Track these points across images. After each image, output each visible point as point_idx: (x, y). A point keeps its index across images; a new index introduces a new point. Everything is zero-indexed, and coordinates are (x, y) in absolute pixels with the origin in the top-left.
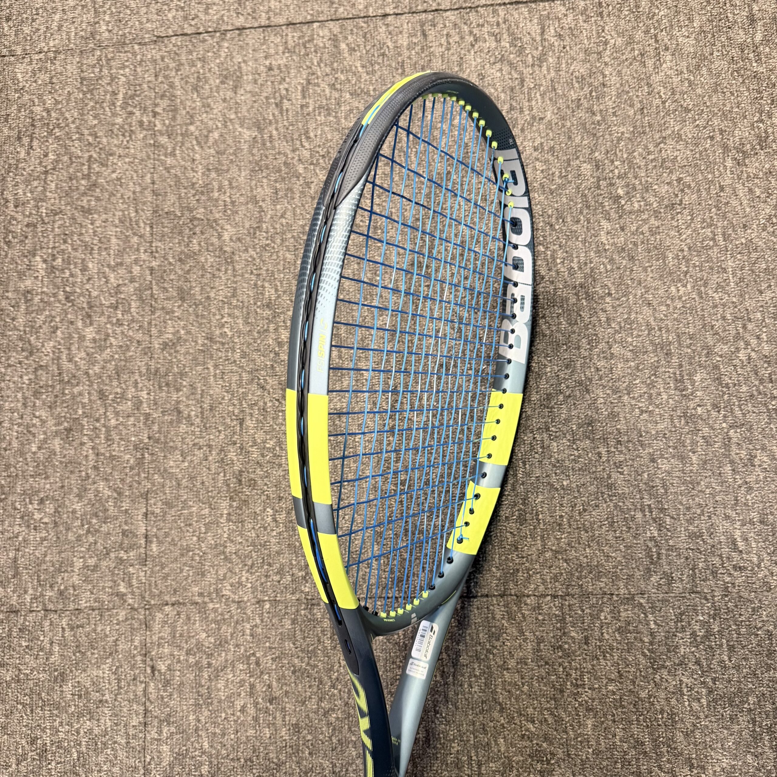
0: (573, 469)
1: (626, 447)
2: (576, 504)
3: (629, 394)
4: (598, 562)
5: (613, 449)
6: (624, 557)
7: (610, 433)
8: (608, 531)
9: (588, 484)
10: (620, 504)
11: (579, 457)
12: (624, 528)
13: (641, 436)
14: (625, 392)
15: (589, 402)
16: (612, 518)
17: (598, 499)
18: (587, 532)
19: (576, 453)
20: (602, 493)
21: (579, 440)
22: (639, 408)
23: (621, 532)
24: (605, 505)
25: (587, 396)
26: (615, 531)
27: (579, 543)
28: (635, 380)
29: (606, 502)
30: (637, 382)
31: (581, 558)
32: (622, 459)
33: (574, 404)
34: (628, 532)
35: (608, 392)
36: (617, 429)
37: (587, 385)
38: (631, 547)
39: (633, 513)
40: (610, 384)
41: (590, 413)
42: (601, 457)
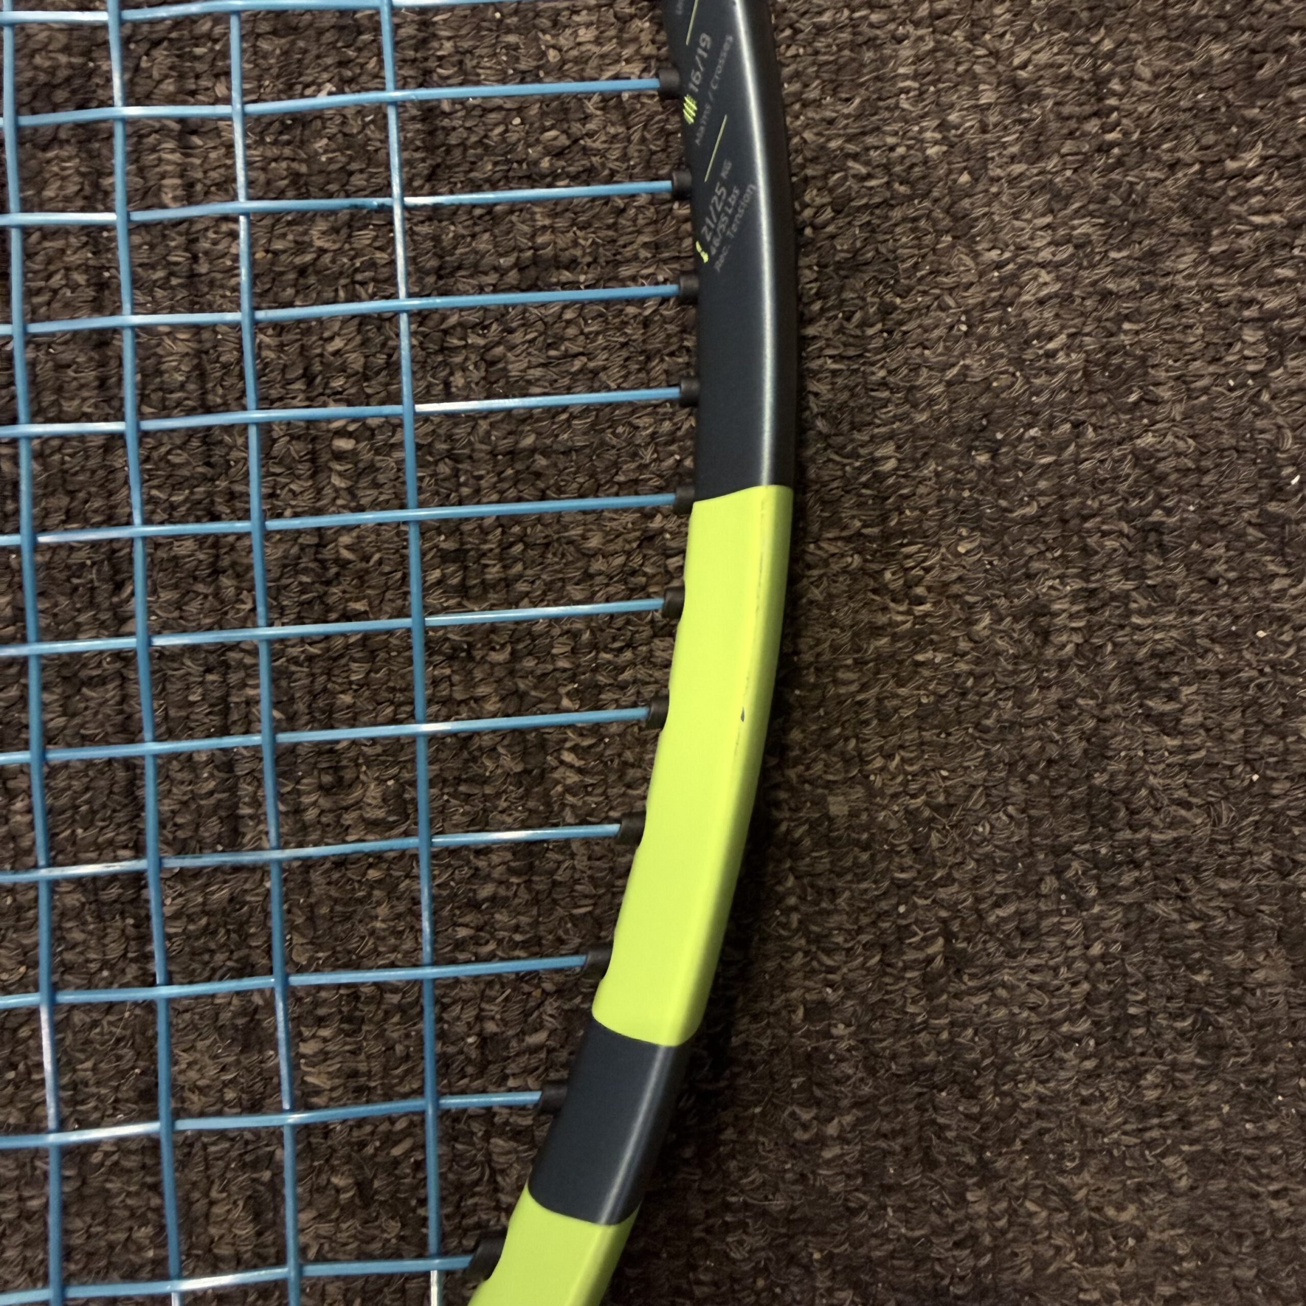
0: (883, 717)
1: (1189, 562)
2: (903, 932)
3: (1202, 237)
4: (1039, 1263)
5: (1117, 584)
6: (1190, 1222)
7: (1098, 485)
8: (1093, 1075)
9: (977, 800)
10: (1160, 908)
11: (919, 640)
12: (1188, 1055)
13: (1278, 491)
14: (1178, 223)
15: (973, 297)
16: (1118, 998)
17: (1032, 889)
18: (971, 1093)
19: (898, 614)
20: (1056, 851)
21: (917, 534)
22: (1264, 320)
23: (1169, 1079)
24: (1073, 925)
25: (962, 259)
26: (1136, 1074)
27: (930, 1164)
28: (1236, 149)
29: (1080, 904)
30: (1250, 159)
31: (941, 1248)
32: (1166, 639)
33: (886, 311)
34: (1209, 1073)
35: (1083, 228)
36: (1139, 457)
37: (957, 194)
38: (1225, 1158)
39: (1236, 960)
40: (1095, 181)
41: (976, 364)
42: (1045, 635)
